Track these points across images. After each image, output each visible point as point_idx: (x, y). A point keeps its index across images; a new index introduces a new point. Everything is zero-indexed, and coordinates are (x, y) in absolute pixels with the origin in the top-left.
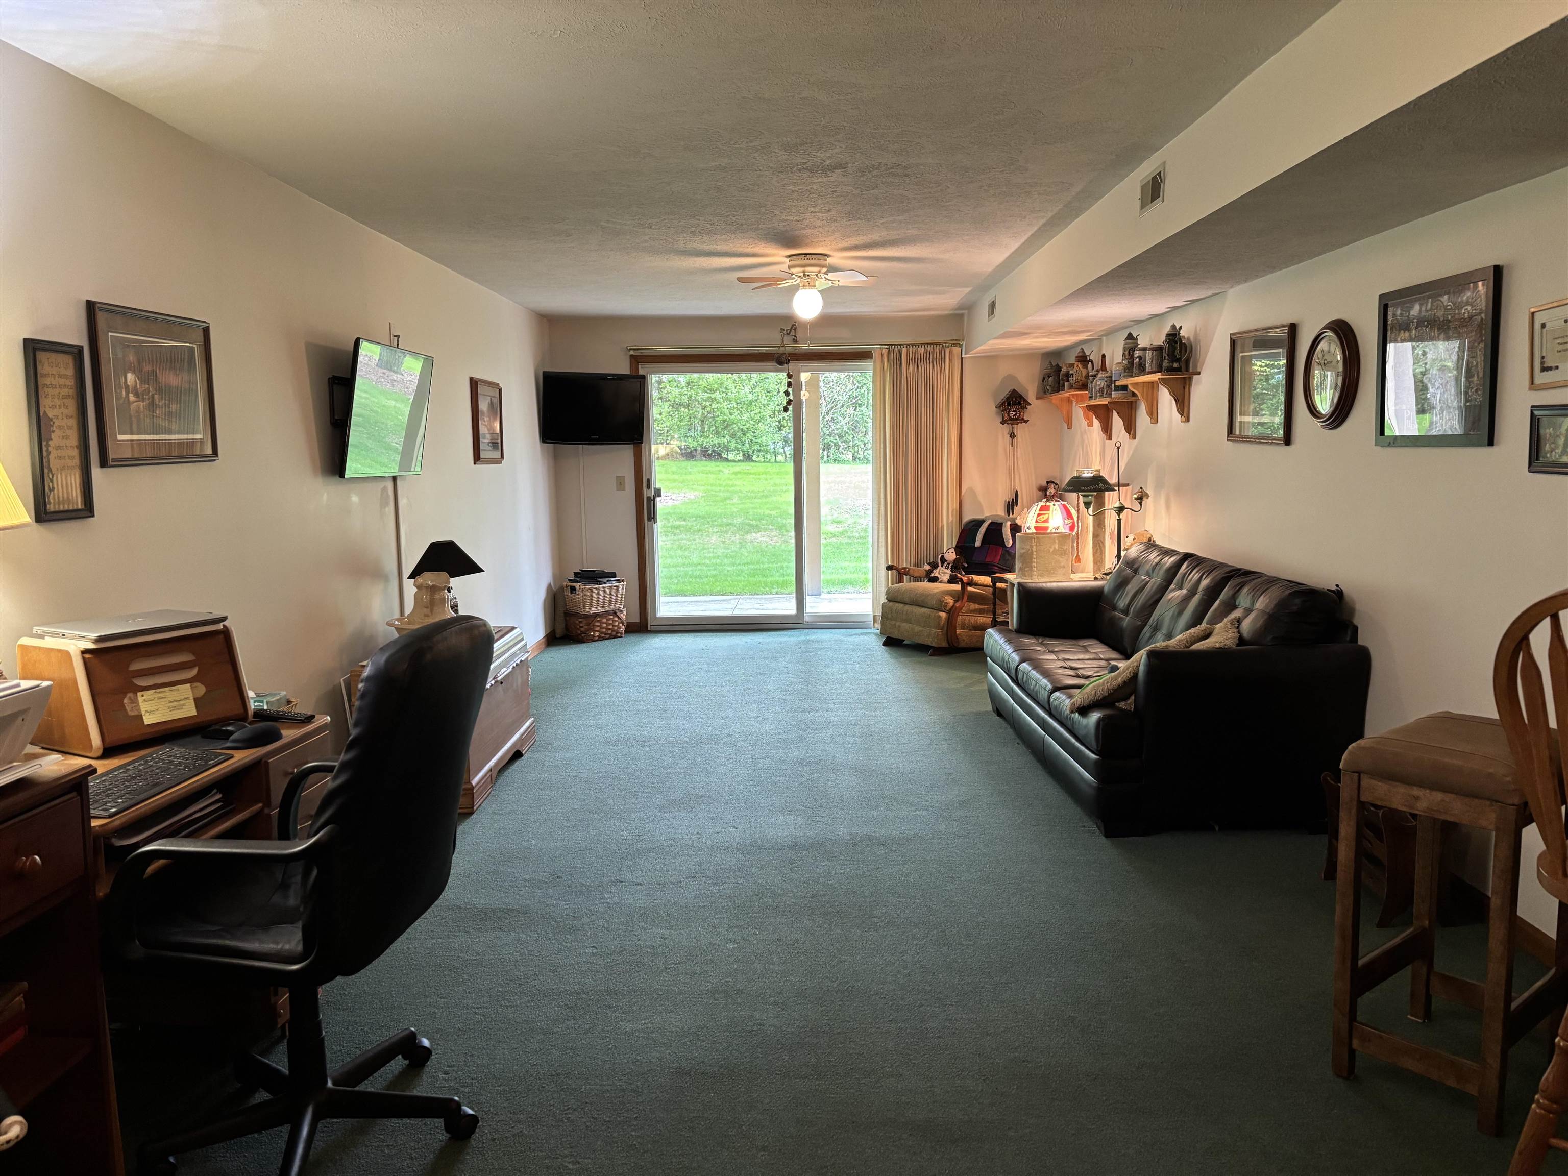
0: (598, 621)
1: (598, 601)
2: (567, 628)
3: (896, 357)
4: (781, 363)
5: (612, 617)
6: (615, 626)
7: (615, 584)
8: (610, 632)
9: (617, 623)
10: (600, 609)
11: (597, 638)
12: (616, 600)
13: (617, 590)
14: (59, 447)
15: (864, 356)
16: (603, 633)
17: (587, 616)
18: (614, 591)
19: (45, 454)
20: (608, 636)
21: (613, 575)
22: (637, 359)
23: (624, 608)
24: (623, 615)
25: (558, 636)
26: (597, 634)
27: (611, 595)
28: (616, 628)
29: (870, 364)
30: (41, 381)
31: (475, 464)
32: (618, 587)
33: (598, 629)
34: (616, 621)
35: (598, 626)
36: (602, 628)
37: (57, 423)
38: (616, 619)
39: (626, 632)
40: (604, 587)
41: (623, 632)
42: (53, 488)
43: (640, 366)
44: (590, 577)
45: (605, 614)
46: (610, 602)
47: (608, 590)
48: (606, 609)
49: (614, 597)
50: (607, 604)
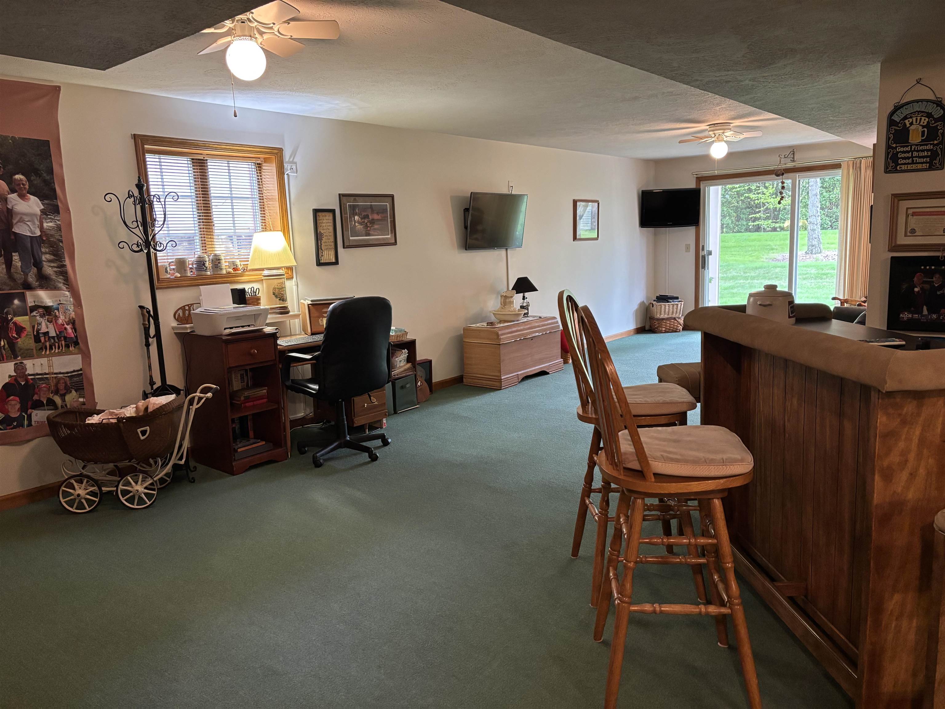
0: (664, 322)
1: (665, 312)
2: (650, 326)
3: (858, 165)
4: (778, 175)
5: (673, 321)
6: (675, 326)
7: (676, 303)
8: (672, 329)
9: (676, 324)
10: (666, 316)
11: (664, 332)
12: (677, 312)
13: (677, 306)
14: (325, 242)
15: (837, 166)
16: (667, 329)
17: (658, 320)
18: (675, 307)
19: (319, 244)
20: (671, 331)
21: (677, 298)
22: (699, 179)
23: (682, 316)
24: (681, 320)
25: (646, 329)
26: (664, 329)
27: (673, 309)
28: (676, 327)
29: (839, 171)
30: (318, 222)
31: (574, 241)
32: (677, 304)
33: (665, 326)
34: (675, 323)
35: (664, 325)
36: (666, 326)
37: (325, 234)
38: (676, 322)
39: (683, 329)
40: (669, 304)
41: (681, 329)
42: (323, 255)
43: (701, 183)
44: (663, 299)
45: (668, 319)
46: (673, 312)
47: (671, 306)
48: (670, 316)
49: (675, 310)
50: (670, 313)
